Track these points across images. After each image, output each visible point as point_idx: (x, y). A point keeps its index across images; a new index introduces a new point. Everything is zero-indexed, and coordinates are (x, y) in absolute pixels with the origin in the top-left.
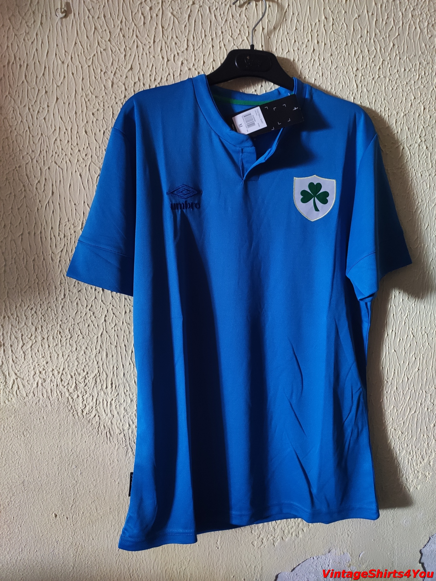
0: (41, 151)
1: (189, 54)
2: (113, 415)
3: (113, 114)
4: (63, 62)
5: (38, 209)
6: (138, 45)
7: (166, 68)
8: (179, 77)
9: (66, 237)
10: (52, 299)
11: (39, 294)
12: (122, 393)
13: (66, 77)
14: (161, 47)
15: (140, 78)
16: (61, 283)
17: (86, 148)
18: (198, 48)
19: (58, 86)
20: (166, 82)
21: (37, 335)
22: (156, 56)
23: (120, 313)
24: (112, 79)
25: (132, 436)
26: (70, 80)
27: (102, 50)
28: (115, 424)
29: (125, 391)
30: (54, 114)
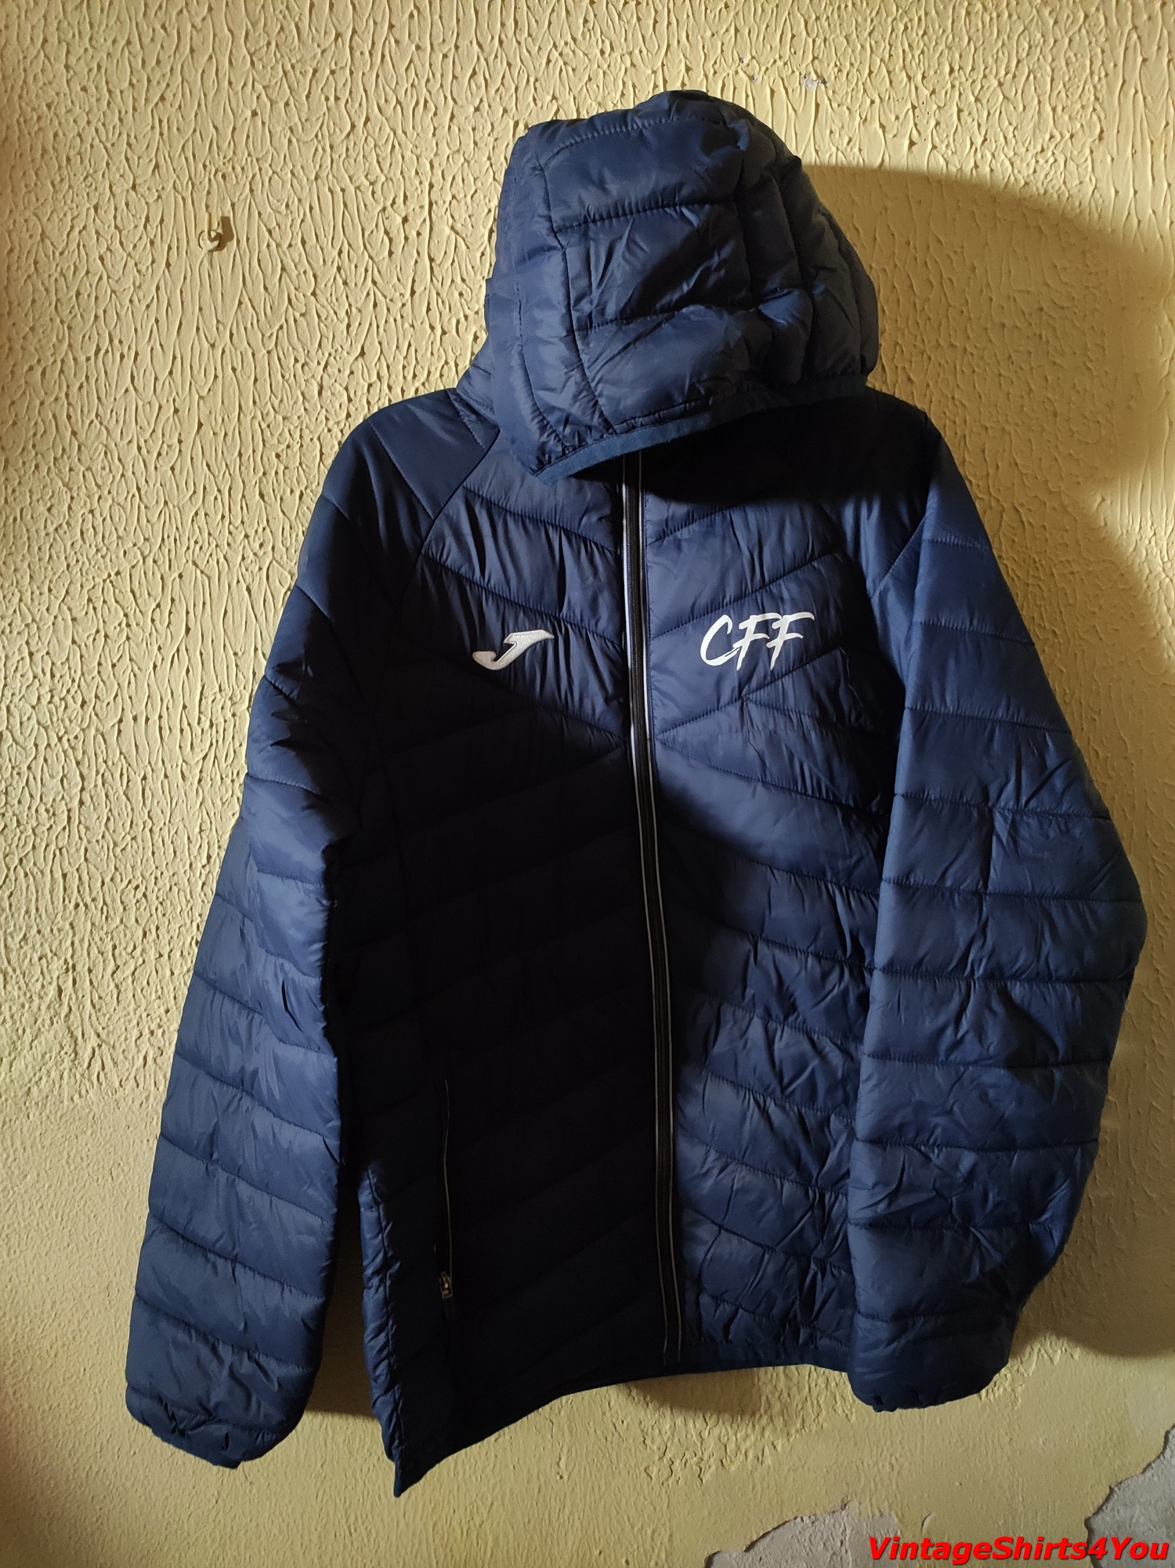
0: (163, 540)
3: (322, 454)
4: (213, 346)
5: (155, 666)
9: (214, 727)
10: (181, 866)
11: (153, 853)
13: (220, 377)
14: (429, 304)
16: (201, 831)
17: (261, 529)
19: (201, 397)
21: (147, 947)
22: (417, 324)
24: (319, 379)
26: (227, 383)
27: (297, 315)
30: (192, 459)
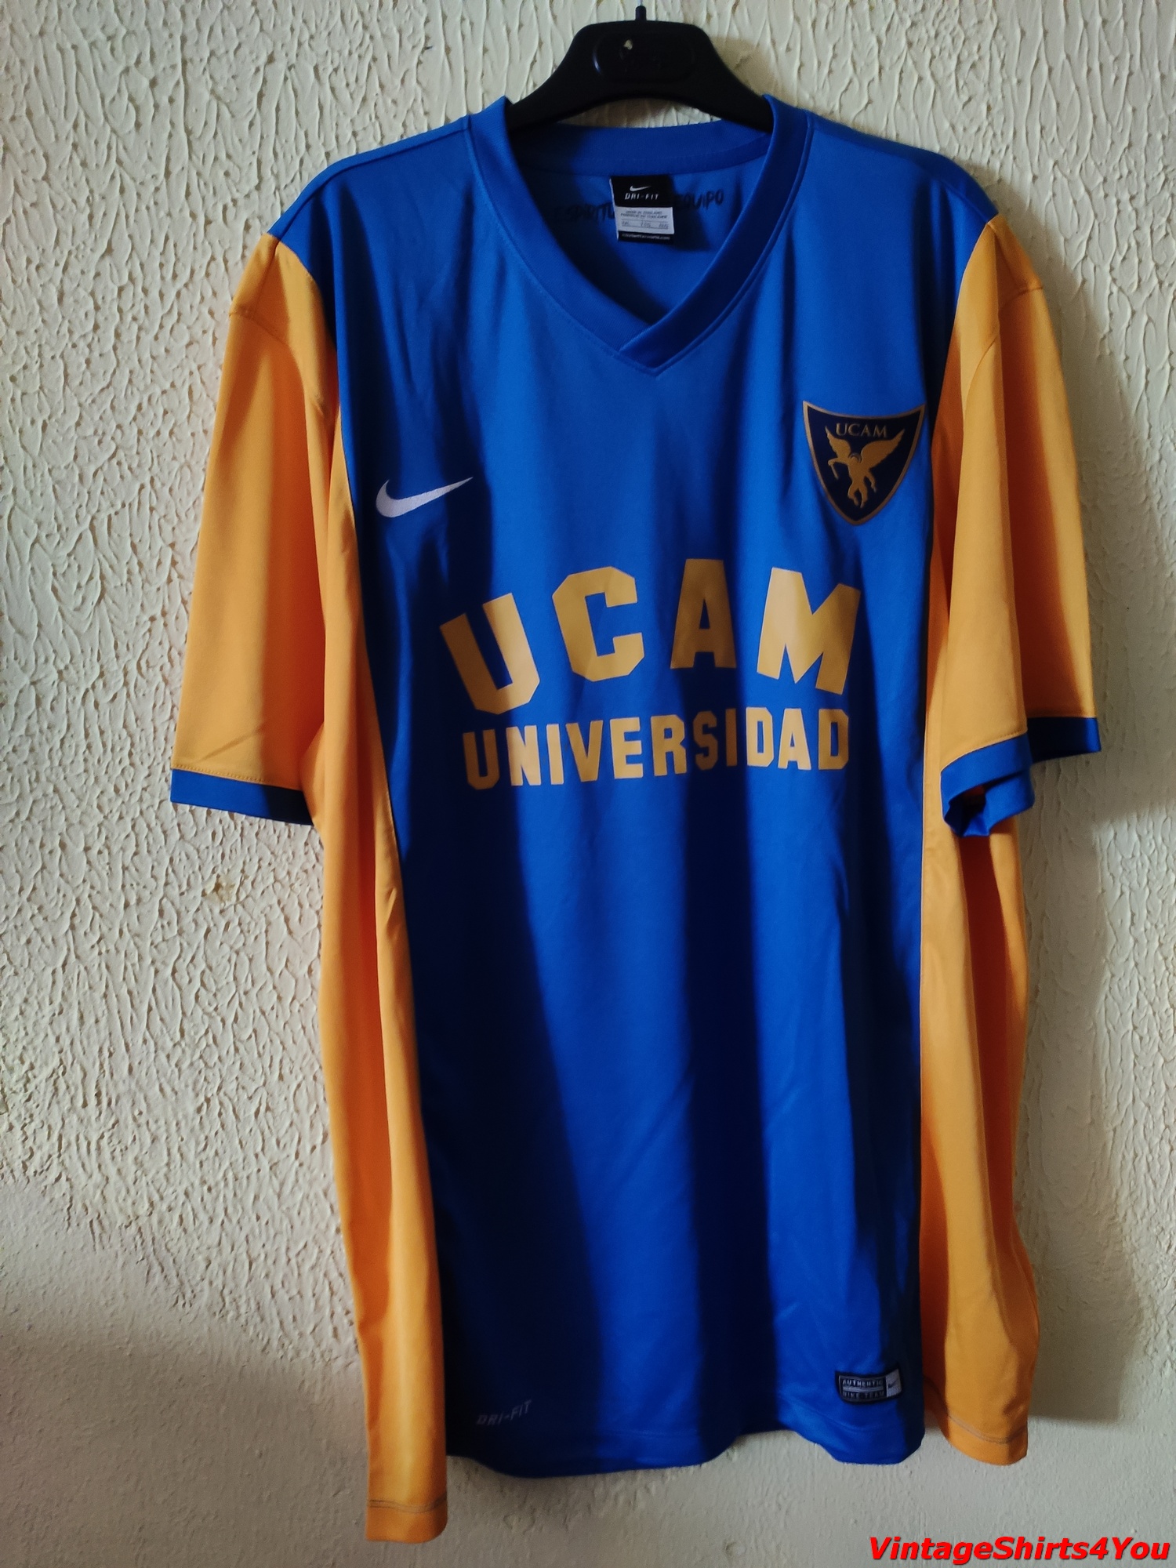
1: (267, 199)
2: (107, 1179)
6: (125, 186)
7: (203, 242)
8: (240, 264)
12: (126, 1119)
15: (134, 276)
18: (289, 181)
20: (205, 280)
23: (111, 905)
25: (162, 1230)
28: (113, 1200)
29: (136, 1113)
